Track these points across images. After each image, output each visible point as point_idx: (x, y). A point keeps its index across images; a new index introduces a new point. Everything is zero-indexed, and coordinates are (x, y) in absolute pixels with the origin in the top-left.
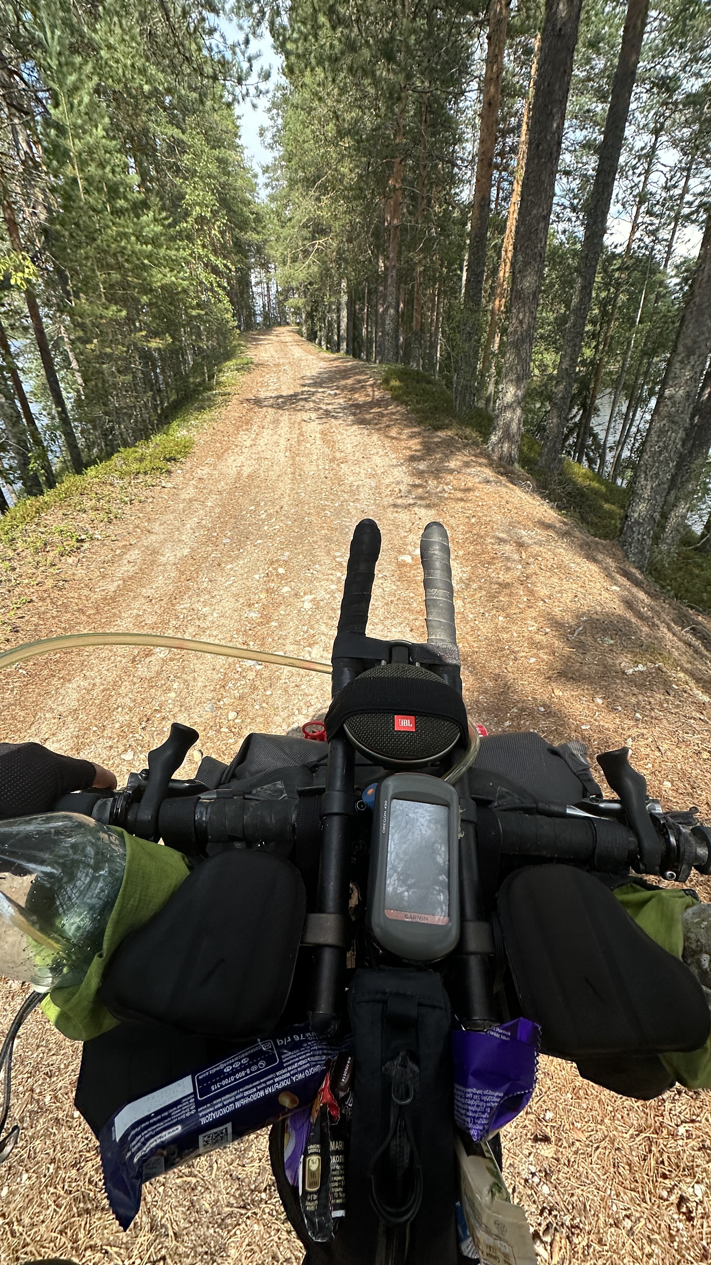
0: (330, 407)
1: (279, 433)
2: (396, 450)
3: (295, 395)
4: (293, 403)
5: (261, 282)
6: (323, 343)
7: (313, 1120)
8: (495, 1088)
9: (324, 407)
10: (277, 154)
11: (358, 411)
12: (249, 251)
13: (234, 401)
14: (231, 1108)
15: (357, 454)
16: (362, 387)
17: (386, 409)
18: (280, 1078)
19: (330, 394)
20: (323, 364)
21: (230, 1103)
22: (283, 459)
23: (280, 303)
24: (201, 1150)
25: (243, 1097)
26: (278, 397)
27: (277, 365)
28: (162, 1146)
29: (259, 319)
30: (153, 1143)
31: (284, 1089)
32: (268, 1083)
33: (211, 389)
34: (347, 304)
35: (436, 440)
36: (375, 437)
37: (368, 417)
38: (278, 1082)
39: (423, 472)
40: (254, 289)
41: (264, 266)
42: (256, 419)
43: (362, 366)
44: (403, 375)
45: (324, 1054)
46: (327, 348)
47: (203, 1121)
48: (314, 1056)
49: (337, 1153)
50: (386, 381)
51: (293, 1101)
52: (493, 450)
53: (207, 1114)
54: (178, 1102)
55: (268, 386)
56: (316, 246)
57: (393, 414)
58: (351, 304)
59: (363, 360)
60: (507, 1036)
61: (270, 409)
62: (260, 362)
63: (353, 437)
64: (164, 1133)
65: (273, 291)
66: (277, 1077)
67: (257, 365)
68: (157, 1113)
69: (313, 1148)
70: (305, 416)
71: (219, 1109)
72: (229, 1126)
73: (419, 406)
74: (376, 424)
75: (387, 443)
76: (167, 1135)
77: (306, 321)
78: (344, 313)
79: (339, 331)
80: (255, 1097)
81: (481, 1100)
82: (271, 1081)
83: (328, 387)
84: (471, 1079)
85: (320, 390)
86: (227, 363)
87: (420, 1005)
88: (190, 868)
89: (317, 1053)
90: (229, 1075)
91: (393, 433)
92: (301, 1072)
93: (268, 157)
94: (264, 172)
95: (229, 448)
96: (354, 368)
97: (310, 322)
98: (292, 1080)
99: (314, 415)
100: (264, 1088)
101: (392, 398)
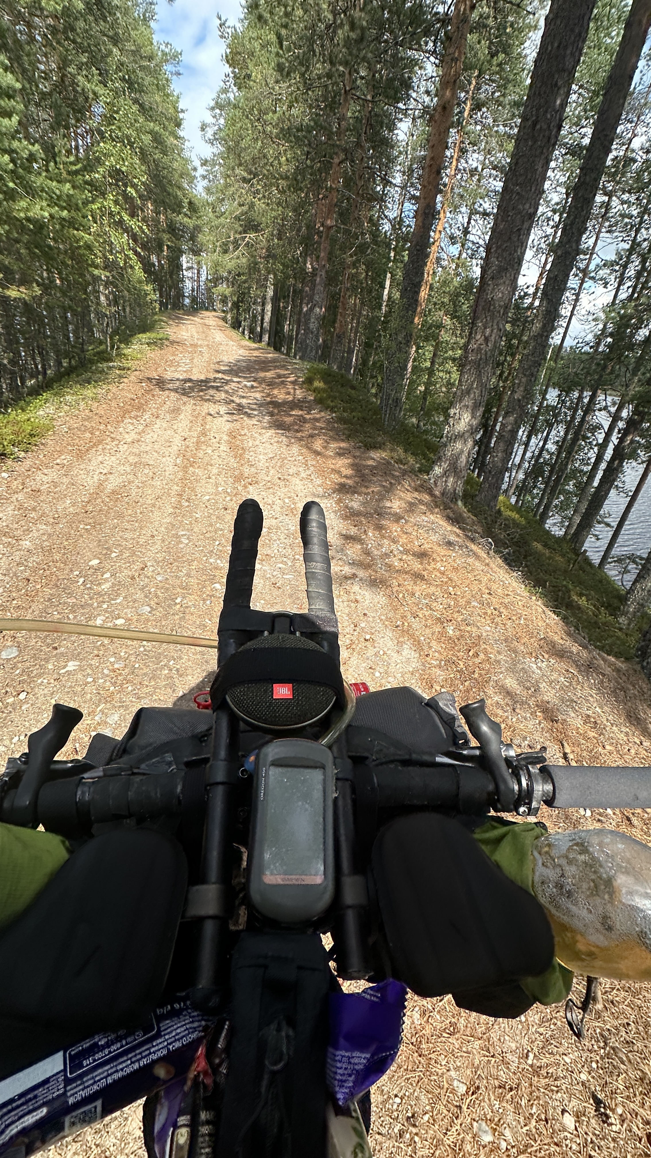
0: (244, 401)
1: (175, 427)
2: (321, 472)
3: (206, 381)
4: (202, 391)
5: (191, 268)
6: (246, 332)
7: (186, 1088)
8: (362, 1048)
9: (237, 400)
10: (215, 151)
11: (276, 411)
12: (183, 236)
13: (132, 378)
14: (103, 1083)
15: (272, 472)
16: (283, 382)
17: (309, 413)
18: (156, 1048)
19: (245, 386)
20: (242, 352)
21: (102, 1079)
22: (170, 469)
23: (209, 290)
24: (67, 1131)
25: (117, 1071)
26: (186, 381)
27: (195, 346)
28: (24, 1132)
29: (187, 301)
30: (14, 1130)
31: (160, 1059)
32: (144, 1054)
33: (110, 360)
34: (272, 299)
35: (370, 463)
36: (295, 449)
37: (288, 420)
38: (154, 1053)
39: (358, 514)
40: (185, 273)
41: (196, 252)
42: (152, 404)
43: (284, 360)
44: (327, 376)
45: (202, 1020)
46: (250, 338)
47: (71, 1101)
48: (192, 1022)
49: (208, 1122)
50: (309, 381)
51: (168, 1072)
52: (435, 484)
53: (76, 1093)
54: (46, 1081)
55: (178, 365)
56: (247, 239)
57: (317, 420)
58: (275, 300)
59: (284, 354)
60: (377, 997)
61: (172, 394)
62: (178, 340)
63: (267, 445)
64: (26, 1118)
65: (203, 278)
66: (153, 1046)
67: (173, 343)
68: (21, 1095)
69: (183, 1120)
70: (213, 408)
71: (88, 1087)
72: (99, 1103)
73: (345, 414)
74: (297, 431)
75: (310, 456)
76: (30, 1120)
77: (232, 310)
78: (269, 307)
79: (262, 323)
80: (128, 1071)
81: (350, 1063)
82: (147, 1052)
83: (245, 378)
84: (342, 1041)
85: (235, 379)
86: (140, 336)
87: (300, 968)
88: (70, 851)
89: (197, 1019)
90: (103, 1047)
91: (318, 444)
92: (179, 1040)
93: (208, 151)
94: (203, 165)
95: (100, 442)
96: (274, 360)
97: (235, 311)
98: (168, 1049)
99: (223, 409)
100: (138, 1060)
101: (315, 400)
